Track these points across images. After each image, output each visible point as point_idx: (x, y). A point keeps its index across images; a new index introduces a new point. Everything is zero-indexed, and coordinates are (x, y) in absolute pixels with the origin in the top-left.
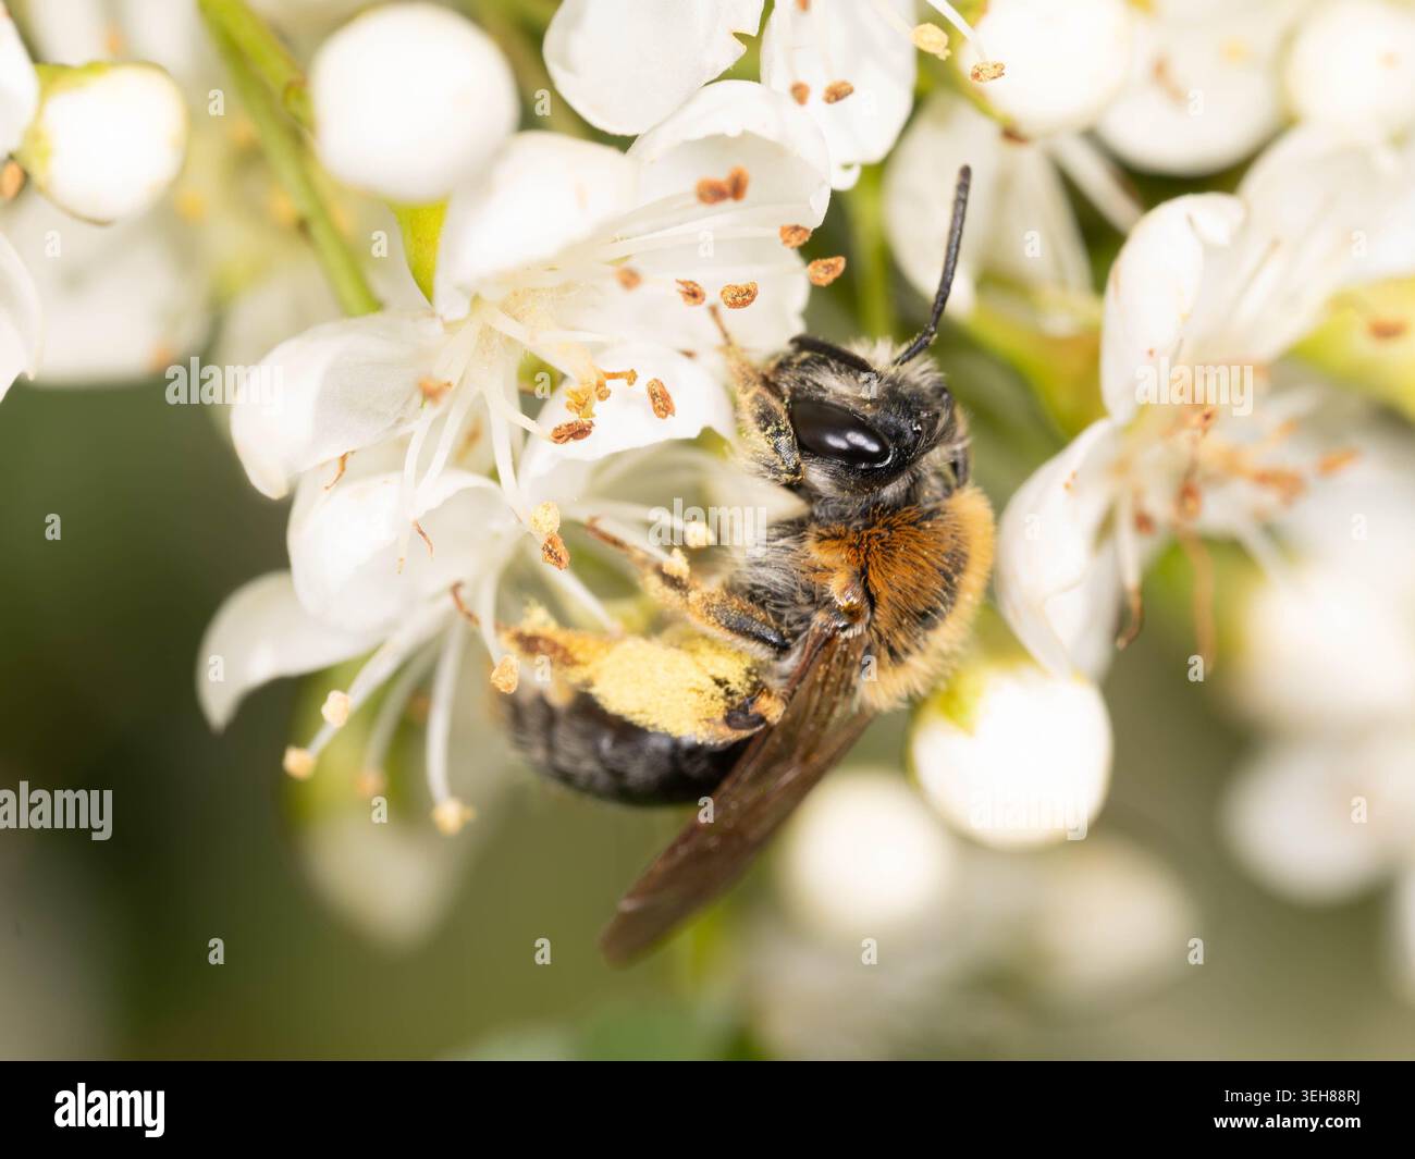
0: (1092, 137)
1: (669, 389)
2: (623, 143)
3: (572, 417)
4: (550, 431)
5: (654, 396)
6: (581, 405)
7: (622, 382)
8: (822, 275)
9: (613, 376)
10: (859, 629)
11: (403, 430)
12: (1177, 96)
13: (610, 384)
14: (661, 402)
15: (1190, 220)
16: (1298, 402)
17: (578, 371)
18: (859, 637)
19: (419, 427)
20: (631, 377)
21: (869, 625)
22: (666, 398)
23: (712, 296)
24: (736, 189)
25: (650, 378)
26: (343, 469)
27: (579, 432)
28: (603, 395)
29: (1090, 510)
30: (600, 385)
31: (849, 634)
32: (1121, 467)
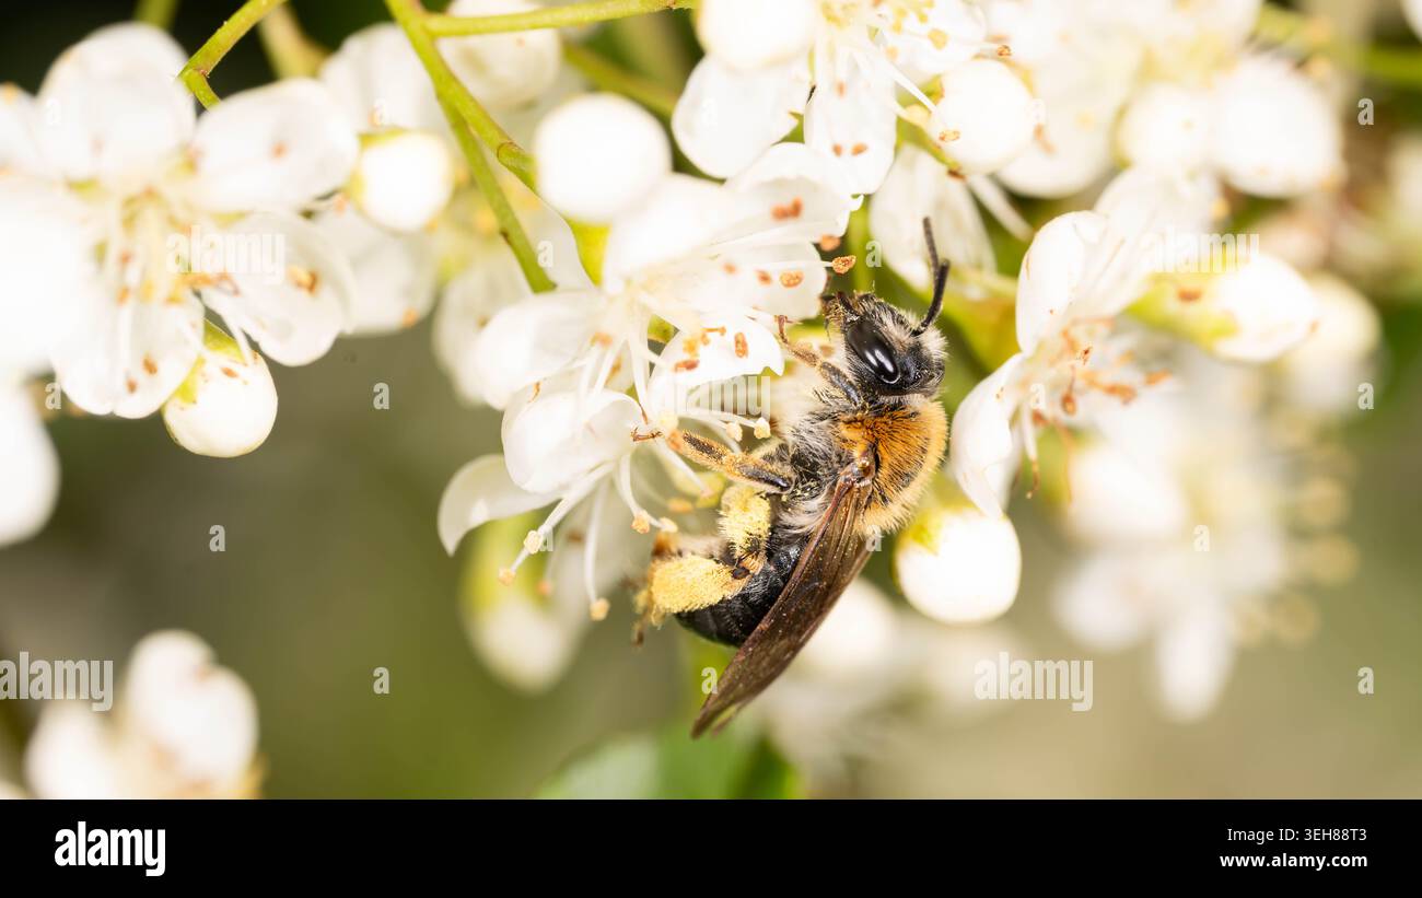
0: (994, 178)
1: (748, 340)
2: (722, 181)
3: (686, 357)
4: (672, 365)
5: (737, 342)
6: (691, 348)
7: (717, 334)
8: (841, 267)
9: (711, 330)
10: (868, 481)
11: (578, 364)
12: (1048, 149)
13: (710, 336)
14: (741, 347)
15: (1075, 226)
16: (1126, 342)
17: (687, 328)
18: (866, 487)
19: (589, 362)
20: (723, 331)
21: (873, 479)
22: (744, 345)
23: (776, 278)
24: (795, 211)
25: (737, 331)
26: (538, 390)
27: (691, 366)
28: (706, 342)
29: (1007, 408)
30: (704, 336)
31: (862, 484)
32: (1024, 384)
